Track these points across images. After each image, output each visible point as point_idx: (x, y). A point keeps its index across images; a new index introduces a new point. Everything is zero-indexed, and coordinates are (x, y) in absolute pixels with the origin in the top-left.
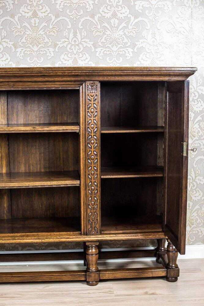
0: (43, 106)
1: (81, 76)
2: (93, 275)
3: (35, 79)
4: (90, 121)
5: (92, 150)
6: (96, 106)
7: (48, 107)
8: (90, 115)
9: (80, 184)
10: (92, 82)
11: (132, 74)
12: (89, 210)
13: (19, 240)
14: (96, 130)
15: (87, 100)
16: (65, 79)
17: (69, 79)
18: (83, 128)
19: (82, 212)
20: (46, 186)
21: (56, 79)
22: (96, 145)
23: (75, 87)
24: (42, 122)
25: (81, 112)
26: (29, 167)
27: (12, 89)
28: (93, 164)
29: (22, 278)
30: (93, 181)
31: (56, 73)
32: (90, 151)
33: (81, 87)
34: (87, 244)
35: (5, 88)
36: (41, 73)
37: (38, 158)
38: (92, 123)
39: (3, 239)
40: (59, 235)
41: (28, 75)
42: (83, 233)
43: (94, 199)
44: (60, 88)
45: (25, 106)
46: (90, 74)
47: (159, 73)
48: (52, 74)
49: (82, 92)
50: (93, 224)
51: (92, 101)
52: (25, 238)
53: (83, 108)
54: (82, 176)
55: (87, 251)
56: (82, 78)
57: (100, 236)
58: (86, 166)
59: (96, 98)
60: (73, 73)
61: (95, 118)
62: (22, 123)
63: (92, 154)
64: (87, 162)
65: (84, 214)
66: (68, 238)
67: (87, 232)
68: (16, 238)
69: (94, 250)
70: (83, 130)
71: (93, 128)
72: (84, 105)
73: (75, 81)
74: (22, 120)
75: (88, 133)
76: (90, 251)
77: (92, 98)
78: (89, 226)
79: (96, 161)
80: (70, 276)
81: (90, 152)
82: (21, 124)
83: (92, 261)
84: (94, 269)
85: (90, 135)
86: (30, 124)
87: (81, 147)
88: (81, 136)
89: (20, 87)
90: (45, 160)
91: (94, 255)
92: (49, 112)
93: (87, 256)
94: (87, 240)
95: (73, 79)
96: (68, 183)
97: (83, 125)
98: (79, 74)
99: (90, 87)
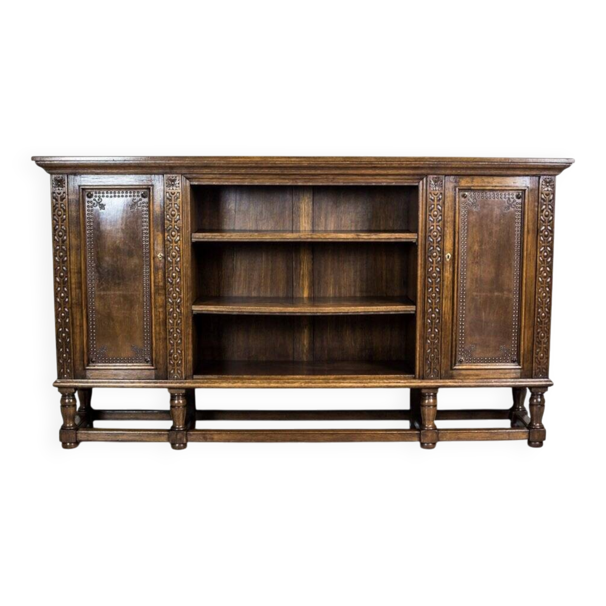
0: (360, 206)
1: (422, 168)
2: (430, 434)
3: (363, 172)
4: (432, 228)
5: (434, 265)
6: (440, 208)
7: (367, 209)
8: (432, 220)
9: (416, 311)
10: (435, 176)
11: (490, 166)
12: (427, 344)
13: (334, 384)
14: (439, 239)
15: (429, 200)
16: (401, 172)
17: (406, 172)
18: (422, 236)
19: (418, 349)
20: (370, 313)
21: (390, 172)
22: (439, 259)
23: (413, 182)
24: (359, 229)
25: (420, 216)
26: (340, 288)
27: (331, 184)
28: (434, 284)
29: (334, 436)
30: (434, 306)
31: (392, 164)
32: (431, 267)
33: (421, 182)
34: (423, 391)
35: (321, 182)
36: (372, 164)
37: (352, 276)
38: (435, 230)
39: (313, 381)
40: (387, 379)
41: (354, 166)
42: (417, 376)
43: (435, 331)
44: (394, 184)
45: (337, 207)
46: (434, 166)
47: (525, 166)
48: (385, 165)
49: (423, 189)
50: (432, 364)
51: (436, 201)
52: (342, 381)
53: (422, 209)
54: (419, 300)
55: (423, 402)
56: (423, 171)
57: (442, 381)
58: (425, 286)
59: (441, 197)
60: (413, 165)
61: (438, 224)
62: (332, 229)
63: (434, 271)
64: (426, 281)
65: (420, 351)
66: (399, 383)
67: (423, 375)
68: (330, 381)
69: (431, 401)
70: (422, 240)
71: (435, 236)
72: (424, 207)
73: (413, 175)
74: (332, 225)
75: (429, 244)
76: (427, 401)
77: (435, 197)
78: (427, 367)
79: (439, 280)
80: (399, 436)
81: (431, 269)
82: (330, 231)
83: (429, 415)
84: (430, 426)
85: (431, 246)
86: (343, 231)
87: (419, 261)
88: (420, 247)
89: (341, 182)
90: (361, 280)
91: (431, 407)
92: (369, 215)
93: (422, 409)
94: (425, 386)
95: (412, 172)
96: (400, 310)
97: (422, 233)
98: (421, 166)
99: (433, 182)
